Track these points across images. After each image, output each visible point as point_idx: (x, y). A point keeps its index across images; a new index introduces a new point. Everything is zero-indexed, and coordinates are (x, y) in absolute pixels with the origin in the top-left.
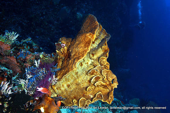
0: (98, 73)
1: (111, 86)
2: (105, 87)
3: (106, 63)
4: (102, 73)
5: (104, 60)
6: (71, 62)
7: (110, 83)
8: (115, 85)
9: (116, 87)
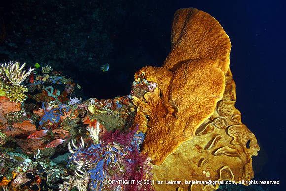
0: (215, 130)
1: (245, 153)
2: (232, 154)
3: (233, 111)
4: (229, 131)
5: (230, 106)
6: (180, 125)
7: (243, 147)
8: (254, 151)
9: (256, 154)
